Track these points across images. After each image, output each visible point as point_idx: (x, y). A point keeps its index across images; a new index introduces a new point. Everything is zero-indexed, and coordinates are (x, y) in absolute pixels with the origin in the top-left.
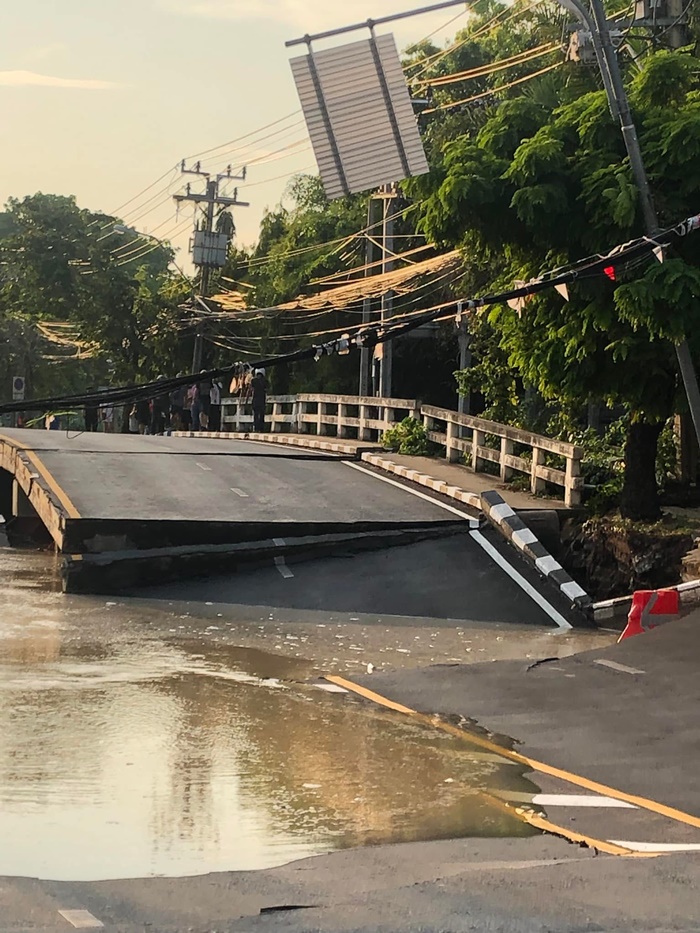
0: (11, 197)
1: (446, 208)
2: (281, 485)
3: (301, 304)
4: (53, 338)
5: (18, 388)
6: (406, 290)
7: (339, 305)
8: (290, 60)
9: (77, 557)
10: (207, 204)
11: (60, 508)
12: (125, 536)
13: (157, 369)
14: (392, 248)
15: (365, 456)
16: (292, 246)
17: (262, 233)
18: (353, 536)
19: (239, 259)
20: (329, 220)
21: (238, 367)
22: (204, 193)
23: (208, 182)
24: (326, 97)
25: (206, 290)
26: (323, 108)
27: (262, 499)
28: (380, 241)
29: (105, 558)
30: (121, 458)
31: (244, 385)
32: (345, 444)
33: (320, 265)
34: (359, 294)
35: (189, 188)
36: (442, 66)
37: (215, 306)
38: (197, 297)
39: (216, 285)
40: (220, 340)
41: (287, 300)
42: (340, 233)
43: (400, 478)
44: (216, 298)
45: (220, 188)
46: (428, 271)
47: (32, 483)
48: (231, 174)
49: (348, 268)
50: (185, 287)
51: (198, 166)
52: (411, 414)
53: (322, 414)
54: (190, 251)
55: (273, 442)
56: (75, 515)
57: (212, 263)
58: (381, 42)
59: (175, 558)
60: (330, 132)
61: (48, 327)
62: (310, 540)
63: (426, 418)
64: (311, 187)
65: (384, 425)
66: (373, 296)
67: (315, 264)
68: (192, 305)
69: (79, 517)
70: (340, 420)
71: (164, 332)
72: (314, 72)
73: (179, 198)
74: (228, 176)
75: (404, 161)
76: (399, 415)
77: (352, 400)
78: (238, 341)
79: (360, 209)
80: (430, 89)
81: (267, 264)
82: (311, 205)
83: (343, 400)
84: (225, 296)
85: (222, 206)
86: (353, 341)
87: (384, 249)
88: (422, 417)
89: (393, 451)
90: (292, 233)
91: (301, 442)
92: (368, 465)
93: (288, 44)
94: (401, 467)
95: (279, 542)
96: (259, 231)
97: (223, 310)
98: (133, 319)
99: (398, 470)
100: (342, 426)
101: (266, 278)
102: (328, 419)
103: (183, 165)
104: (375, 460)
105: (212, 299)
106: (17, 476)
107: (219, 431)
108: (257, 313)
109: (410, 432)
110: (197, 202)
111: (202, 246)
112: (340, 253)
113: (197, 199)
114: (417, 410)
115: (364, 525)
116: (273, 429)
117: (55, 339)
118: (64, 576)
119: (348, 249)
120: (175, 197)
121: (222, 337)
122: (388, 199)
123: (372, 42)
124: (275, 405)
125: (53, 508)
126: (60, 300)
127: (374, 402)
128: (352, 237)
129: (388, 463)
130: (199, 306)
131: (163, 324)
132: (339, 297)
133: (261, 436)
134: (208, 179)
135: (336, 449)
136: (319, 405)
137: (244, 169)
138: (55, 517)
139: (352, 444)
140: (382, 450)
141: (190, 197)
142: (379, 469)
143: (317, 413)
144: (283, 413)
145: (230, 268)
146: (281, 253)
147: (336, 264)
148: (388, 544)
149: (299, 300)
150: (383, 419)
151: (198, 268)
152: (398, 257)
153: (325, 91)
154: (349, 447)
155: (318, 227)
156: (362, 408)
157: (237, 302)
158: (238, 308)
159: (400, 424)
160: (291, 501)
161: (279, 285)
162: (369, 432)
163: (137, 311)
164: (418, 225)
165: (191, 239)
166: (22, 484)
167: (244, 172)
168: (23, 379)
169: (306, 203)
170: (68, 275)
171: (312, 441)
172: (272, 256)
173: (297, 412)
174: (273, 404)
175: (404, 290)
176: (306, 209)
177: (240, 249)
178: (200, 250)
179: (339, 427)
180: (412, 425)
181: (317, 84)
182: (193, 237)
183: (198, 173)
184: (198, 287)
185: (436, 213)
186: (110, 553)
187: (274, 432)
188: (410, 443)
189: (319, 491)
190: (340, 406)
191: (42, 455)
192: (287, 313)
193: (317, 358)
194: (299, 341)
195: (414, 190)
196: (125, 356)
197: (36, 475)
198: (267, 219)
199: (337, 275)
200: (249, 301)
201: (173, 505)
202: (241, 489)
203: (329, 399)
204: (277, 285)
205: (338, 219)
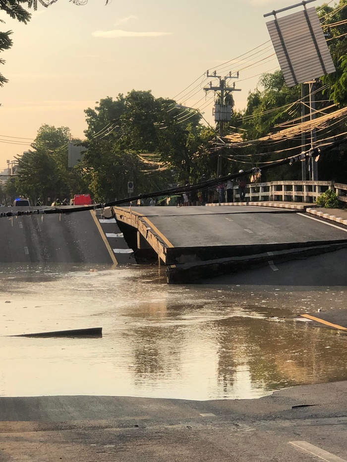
0: (120, 94)
1: (344, 88)
2: (269, 226)
3: (271, 137)
4: (146, 162)
5: (131, 187)
6: (324, 128)
7: (290, 137)
8: (266, 23)
9: (173, 266)
10: (220, 91)
11: (163, 243)
12: (195, 255)
13: (199, 173)
14: (314, 107)
15: (308, 210)
16: (264, 109)
17: (249, 103)
18: (306, 249)
19: (238, 117)
20: (282, 95)
21: (254, 170)
22: (219, 86)
23: (220, 81)
24: (285, 39)
25: (222, 133)
26: (283, 44)
27: (260, 234)
28: (308, 104)
29: (187, 266)
30: (188, 218)
31: (257, 178)
32: (297, 205)
33: (279, 118)
34: (300, 131)
35: (211, 84)
36: (334, 17)
37: (227, 141)
38: (218, 137)
39: (227, 130)
40: (231, 157)
41: (263, 136)
42: (287, 101)
43: (327, 220)
44: (227, 137)
45: (226, 83)
46: (334, 118)
47: (147, 232)
48: (232, 76)
49: (293, 118)
50: (211, 132)
51: (215, 73)
52: (330, 188)
53: (284, 190)
54: (213, 115)
55: (261, 206)
56: (171, 246)
57: (224, 120)
58: (309, 11)
59: (220, 264)
60: (287, 55)
61: (143, 156)
62: (285, 252)
63: (337, 190)
64: (272, 79)
65: (316, 194)
66: (307, 131)
67: (276, 117)
68: (215, 141)
69: (173, 247)
70: (294, 193)
71: (202, 155)
72: (278, 28)
73: (206, 89)
74: (230, 77)
75: (323, 67)
76: (323, 189)
77: (299, 183)
78: (240, 157)
79: (297, 89)
80: (329, 29)
81: (253, 119)
82: (272, 88)
83: (295, 183)
84: (232, 136)
85: (228, 92)
86: (307, 154)
87: (311, 108)
88: (335, 189)
89: (322, 207)
90: (264, 103)
91: (275, 205)
92: (310, 214)
93: (265, 16)
94: (326, 214)
95: (270, 254)
96: (247, 102)
97: (231, 143)
98: (186, 149)
99: (325, 216)
100: (295, 196)
101: (252, 125)
102: (288, 193)
103: (208, 73)
104: (313, 211)
105: (226, 137)
106: (139, 229)
107: (233, 202)
108: (249, 143)
109: (330, 197)
110: (215, 91)
111: (219, 112)
112: (288, 111)
113: (215, 89)
114: (333, 186)
115: (311, 244)
116: (260, 199)
117: (147, 162)
118: (168, 276)
119: (292, 109)
120: (204, 89)
121: (232, 156)
122: (311, 84)
123: (305, 12)
124: (261, 188)
125: (159, 243)
126: (151, 143)
127: (310, 183)
128: (294, 103)
129: (320, 213)
130: (219, 141)
131: (201, 151)
132: (289, 132)
133: (255, 203)
134: (220, 79)
135: (293, 208)
136: (283, 186)
137: (238, 73)
138: (161, 247)
139: (301, 205)
140: (316, 207)
141: (212, 88)
142: (316, 216)
143: (282, 190)
144: (265, 191)
145: (233, 122)
146: (259, 113)
147: (286, 117)
148: (323, 252)
149: (269, 135)
150: (315, 191)
151: (217, 123)
152: (318, 111)
153: (284, 37)
154: (299, 206)
155: (277, 99)
156: (305, 186)
157: (238, 138)
158: (239, 141)
159: (324, 193)
160: (275, 234)
161: (259, 129)
162: (309, 198)
163: (188, 145)
164: (330, 96)
165: (213, 109)
166: (142, 233)
167: (238, 75)
168: (133, 182)
169: (269, 87)
170: (154, 130)
171: (281, 204)
172: (254, 115)
173: (272, 190)
174: (259, 187)
175: (322, 127)
176: (269, 90)
177: (238, 112)
178: (218, 114)
179: (294, 196)
180: (330, 193)
181: (280, 33)
182: (214, 108)
183: (215, 76)
184: (218, 132)
185: (338, 90)
186: (189, 263)
187: (261, 201)
188: (330, 202)
189: (287, 228)
190: (293, 186)
191: (151, 218)
192: (263, 142)
193: (290, 164)
194: (270, 155)
195: (327, 80)
196: (183, 168)
197: (149, 228)
198: (250, 97)
199: (288, 122)
200: (244, 137)
201: (217, 239)
202: (249, 229)
203: (287, 183)
204: (258, 129)
205: (286, 95)
